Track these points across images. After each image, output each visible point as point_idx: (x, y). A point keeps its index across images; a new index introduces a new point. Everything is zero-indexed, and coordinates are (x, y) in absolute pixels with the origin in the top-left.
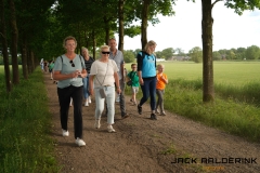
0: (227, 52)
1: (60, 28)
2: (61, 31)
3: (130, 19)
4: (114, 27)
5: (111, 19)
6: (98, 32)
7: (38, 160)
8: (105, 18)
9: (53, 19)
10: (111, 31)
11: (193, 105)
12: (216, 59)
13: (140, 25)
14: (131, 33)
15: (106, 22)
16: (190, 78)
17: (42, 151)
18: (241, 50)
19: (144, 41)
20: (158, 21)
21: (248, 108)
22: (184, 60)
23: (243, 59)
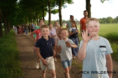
1: (22, 11)
2: (22, 12)
3: (54, 6)
4: (46, 10)
5: (45, 6)
6: (39, 12)
7: (13, 71)
8: (42, 6)
9: (18, 7)
10: (45, 12)
14: (54, 12)
15: (43, 7)
17: (15, 66)
18: (104, 19)
19: (60, 16)
20: (66, 6)
23: (105, 23)
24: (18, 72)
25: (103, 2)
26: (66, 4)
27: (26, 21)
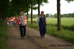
2: (13, 8)
3: (35, 4)
4: (30, 7)
5: (29, 4)
6: (25, 9)
8: (27, 4)
9: (10, 4)
10: (29, 8)
11: (54, 32)
12: (63, 17)
13: (38, 6)
14: (35, 9)
15: (27, 5)
16: (54, 23)
18: (70, 14)
19: (39, 11)
20: (43, 5)
22: (52, 17)
23: (71, 17)
25: (69, 3)
26: (44, 3)
27: (16, 14)
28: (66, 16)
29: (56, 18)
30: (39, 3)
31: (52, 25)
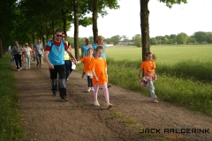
0: (162, 38)
1: (25, 19)
2: (25, 22)
3: (84, 12)
4: (70, 19)
5: (67, 12)
6: (57, 23)
7: (6, 129)
8: (62, 11)
9: (18, 12)
10: (68, 22)
12: (154, 44)
13: (91, 16)
14: (84, 23)
15: (64, 14)
16: (133, 60)
17: (10, 121)
18: (172, 36)
19: (95, 30)
20: (106, 13)
21: (177, 81)
22: (129, 45)
23: (174, 44)
24: (16, 131)
25: (170, 7)
27: (34, 38)
28: (162, 41)
29: (139, 46)
30: (96, 8)
31: (129, 65)
